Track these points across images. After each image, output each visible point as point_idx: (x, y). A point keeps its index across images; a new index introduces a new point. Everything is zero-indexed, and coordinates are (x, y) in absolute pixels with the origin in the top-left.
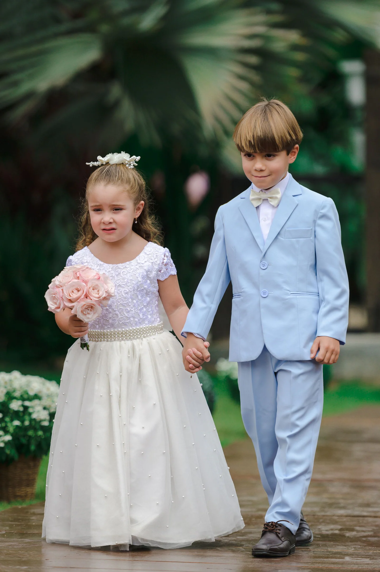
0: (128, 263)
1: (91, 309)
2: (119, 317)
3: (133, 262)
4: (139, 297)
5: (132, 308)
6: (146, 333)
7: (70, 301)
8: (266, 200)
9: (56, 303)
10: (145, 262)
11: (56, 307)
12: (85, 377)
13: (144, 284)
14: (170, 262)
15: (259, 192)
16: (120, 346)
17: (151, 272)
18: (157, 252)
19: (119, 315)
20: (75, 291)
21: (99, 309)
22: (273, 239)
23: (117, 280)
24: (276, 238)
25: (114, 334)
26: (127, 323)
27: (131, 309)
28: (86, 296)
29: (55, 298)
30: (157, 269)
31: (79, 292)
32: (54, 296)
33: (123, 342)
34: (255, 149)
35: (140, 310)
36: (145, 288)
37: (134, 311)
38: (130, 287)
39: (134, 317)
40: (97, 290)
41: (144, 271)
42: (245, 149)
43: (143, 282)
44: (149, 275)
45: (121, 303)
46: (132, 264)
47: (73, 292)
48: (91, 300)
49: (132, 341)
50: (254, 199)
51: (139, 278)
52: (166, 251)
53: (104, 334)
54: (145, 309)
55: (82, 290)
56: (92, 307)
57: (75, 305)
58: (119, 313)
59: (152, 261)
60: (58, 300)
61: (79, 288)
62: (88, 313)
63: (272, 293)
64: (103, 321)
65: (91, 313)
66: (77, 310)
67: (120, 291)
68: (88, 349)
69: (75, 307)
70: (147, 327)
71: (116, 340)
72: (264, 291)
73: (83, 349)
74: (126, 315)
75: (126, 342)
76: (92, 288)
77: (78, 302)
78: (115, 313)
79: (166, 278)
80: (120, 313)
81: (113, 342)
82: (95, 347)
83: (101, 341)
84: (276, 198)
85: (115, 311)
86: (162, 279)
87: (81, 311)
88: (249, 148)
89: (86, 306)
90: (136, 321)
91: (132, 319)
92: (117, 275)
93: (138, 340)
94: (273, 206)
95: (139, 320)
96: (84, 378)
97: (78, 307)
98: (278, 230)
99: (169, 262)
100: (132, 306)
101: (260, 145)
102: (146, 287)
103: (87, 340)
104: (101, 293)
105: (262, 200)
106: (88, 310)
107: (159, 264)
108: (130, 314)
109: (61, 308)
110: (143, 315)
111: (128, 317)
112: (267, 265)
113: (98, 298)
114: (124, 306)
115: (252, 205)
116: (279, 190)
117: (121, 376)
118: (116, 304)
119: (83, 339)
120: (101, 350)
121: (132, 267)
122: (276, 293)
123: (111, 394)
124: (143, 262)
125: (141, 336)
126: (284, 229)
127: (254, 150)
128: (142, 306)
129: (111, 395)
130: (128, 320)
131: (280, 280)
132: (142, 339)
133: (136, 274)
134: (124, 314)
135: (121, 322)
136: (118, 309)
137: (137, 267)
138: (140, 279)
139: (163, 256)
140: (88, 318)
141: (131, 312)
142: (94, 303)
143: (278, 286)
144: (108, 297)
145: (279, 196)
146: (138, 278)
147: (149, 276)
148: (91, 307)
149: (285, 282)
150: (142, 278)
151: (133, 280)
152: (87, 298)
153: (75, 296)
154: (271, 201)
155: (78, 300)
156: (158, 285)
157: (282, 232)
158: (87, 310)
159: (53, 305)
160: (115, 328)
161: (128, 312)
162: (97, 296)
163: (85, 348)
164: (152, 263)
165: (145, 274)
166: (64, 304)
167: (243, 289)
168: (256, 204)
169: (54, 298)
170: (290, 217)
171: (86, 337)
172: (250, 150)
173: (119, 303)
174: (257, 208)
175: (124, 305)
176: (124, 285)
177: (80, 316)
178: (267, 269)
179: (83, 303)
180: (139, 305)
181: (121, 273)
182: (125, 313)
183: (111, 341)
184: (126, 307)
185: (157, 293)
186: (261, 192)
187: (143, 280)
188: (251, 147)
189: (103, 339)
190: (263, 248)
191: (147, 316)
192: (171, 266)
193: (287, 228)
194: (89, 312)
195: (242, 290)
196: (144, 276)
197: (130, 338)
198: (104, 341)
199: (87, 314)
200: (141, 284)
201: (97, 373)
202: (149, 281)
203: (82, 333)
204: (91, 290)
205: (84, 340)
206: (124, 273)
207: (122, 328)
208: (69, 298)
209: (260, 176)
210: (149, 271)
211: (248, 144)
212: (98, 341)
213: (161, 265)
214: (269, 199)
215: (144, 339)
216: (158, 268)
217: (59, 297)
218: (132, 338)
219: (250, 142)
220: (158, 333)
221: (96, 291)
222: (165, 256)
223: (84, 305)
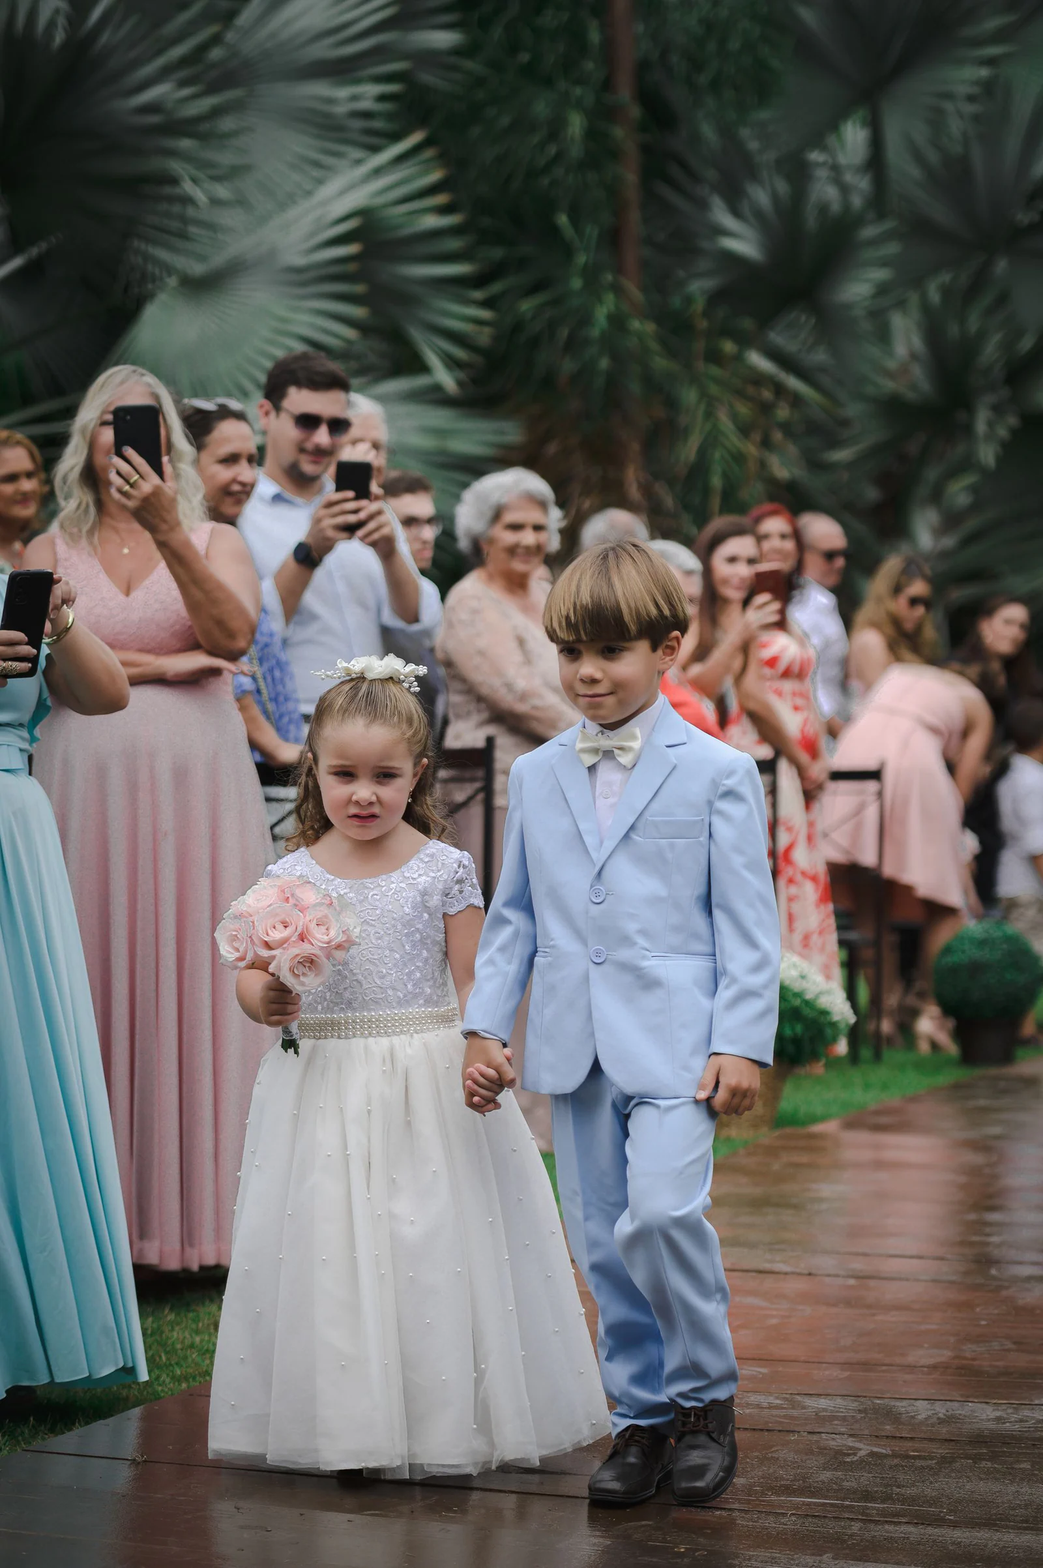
0: (384, 877)
1: (309, 965)
2: (365, 986)
3: (395, 876)
4: (407, 947)
5: (391, 969)
6: (421, 1023)
7: (268, 946)
8: (608, 754)
9: (237, 950)
10: (420, 875)
11: (237, 956)
12: (295, 1112)
13: (415, 920)
14: (471, 879)
15: (597, 735)
16: (366, 1047)
17: (431, 896)
18: (444, 857)
19: (364, 982)
20: (280, 927)
21: (327, 967)
22: (621, 837)
23: (361, 911)
24: (626, 836)
25: (353, 1022)
26: (380, 1000)
27: (388, 971)
28: (302, 938)
29: (236, 938)
30: (441, 890)
31: (287, 928)
32: (234, 933)
33: (371, 1040)
34: (577, 632)
35: (409, 974)
36: (418, 929)
37: (394, 975)
38: (387, 925)
39: (394, 989)
40: (326, 927)
41: (416, 893)
42: (559, 634)
43: (415, 916)
44: (426, 902)
45: (368, 959)
46: (393, 879)
47: (274, 928)
48: (313, 945)
49: (389, 1038)
50: (583, 751)
51: (405, 908)
52: (463, 857)
53: (332, 1023)
54: (418, 975)
55: (293, 924)
56: (312, 962)
57: (276, 955)
58: (363, 979)
59: (433, 875)
60: (242, 944)
61: (287, 920)
62: (304, 974)
63: (615, 953)
64: (331, 996)
65: (309, 973)
66: (282, 965)
67: (367, 933)
68: (296, 1052)
69: (277, 958)
70: (423, 1011)
71: (357, 1034)
72: (597, 949)
73: (286, 1051)
74: (378, 982)
75: (379, 1039)
76: (315, 922)
77: (284, 949)
78: (355, 978)
79: (459, 910)
80: (365, 978)
81: (350, 1038)
82: (314, 1049)
83: (325, 1038)
84: (630, 749)
85: (354, 974)
86: (452, 911)
87: (290, 969)
88: (565, 630)
89: (301, 958)
90: (399, 997)
91: (390, 992)
92: (361, 902)
93: (402, 1036)
94: (625, 766)
95: (405, 996)
96: (295, 1114)
97: (282, 960)
98: (631, 820)
99: (466, 879)
100: (390, 965)
101: (588, 625)
102: (420, 926)
103: (297, 1034)
104: (332, 933)
105: (601, 754)
106: (305, 966)
107: (445, 881)
108: (387, 981)
109: (247, 959)
110: (413, 985)
111: (382, 988)
112: (605, 893)
113: (328, 943)
114: (374, 964)
115: (581, 761)
116: (638, 732)
117: (369, 1112)
118: (357, 959)
119: (287, 1030)
120: (326, 1056)
121: (393, 886)
122: (624, 954)
123: (348, 1153)
124: (415, 876)
125: (409, 1030)
126: (643, 820)
127: (576, 636)
128: (413, 968)
129: (348, 1155)
130: (382, 993)
131: (631, 927)
132: (412, 1036)
133: (399, 899)
134: (374, 981)
135: (369, 998)
136: (360, 970)
137: (403, 885)
138: (408, 910)
139: (455, 865)
140: (303, 984)
141: (388, 978)
142: (318, 952)
143: (626, 940)
144: (346, 945)
145: (636, 745)
146: (403, 907)
147: (426, 904)
148: (310, 961)
149: (643, 932)
150: (413, 908)
151: (393, 912)
152: (303, 941)
153: (277, 935)
154: (619, 756)
155: (284, 946)
156: (445, 927)
157: (640, 825)
158: (301, 967)
159: (233, 953)
160: (354, 1010)
161: (383, 977)
162: (326, 938)
163: (291, 1051)
164: (434, 878)
165: (419, 899)
166: (255, 953)
167: (552, 940)
168: (590, 760)
169: (234, 938)
170: (657, 791)
171: (294, 1028)
172: (569, 636)
173: (364, 957)
174: (592, 769)
175: (374, 962)
176: (374, 920)
177: (288, 980)
178: (606, 902)
179: (296, 951)
180: (405, 965)
181: (369, 897)
182: (376, 980)
183: (347, 1038)
184: (377, 966)
185: (443, 944)
186: (600, 735)
187: (414, 912)
188: (571, 632)
189: (331, 1033)
190: (599, 857)
191: (423, 990)
192: (472, 886)
193: (650, 817)
194: (306, 970)
195: (552, 943)
196: (416, 904)
197: (386, 1033)
198: (332, 1037)
199: (301, 974)
200: (411, 920)
201: (321, 1107)
202: (426, 916)
203: (286, 1017)
204: (313, 926)
205: (291, 1032)
206: (375, 896)
207: (369, 1010)
208: (266, 939)
209: (590, 693)
210: (426, 894)
211: (564, 624)
212: (320, 1038)
213: (449, 882)
214: (616, 752)
215: (415, 1035)
216: (442, 887)
217: (245, 937)
218: (389, 1032)
219: (568, 618)
220: (444, 1027)
221: (323, 928)
222: (459, 867)
223: (297, 955)
